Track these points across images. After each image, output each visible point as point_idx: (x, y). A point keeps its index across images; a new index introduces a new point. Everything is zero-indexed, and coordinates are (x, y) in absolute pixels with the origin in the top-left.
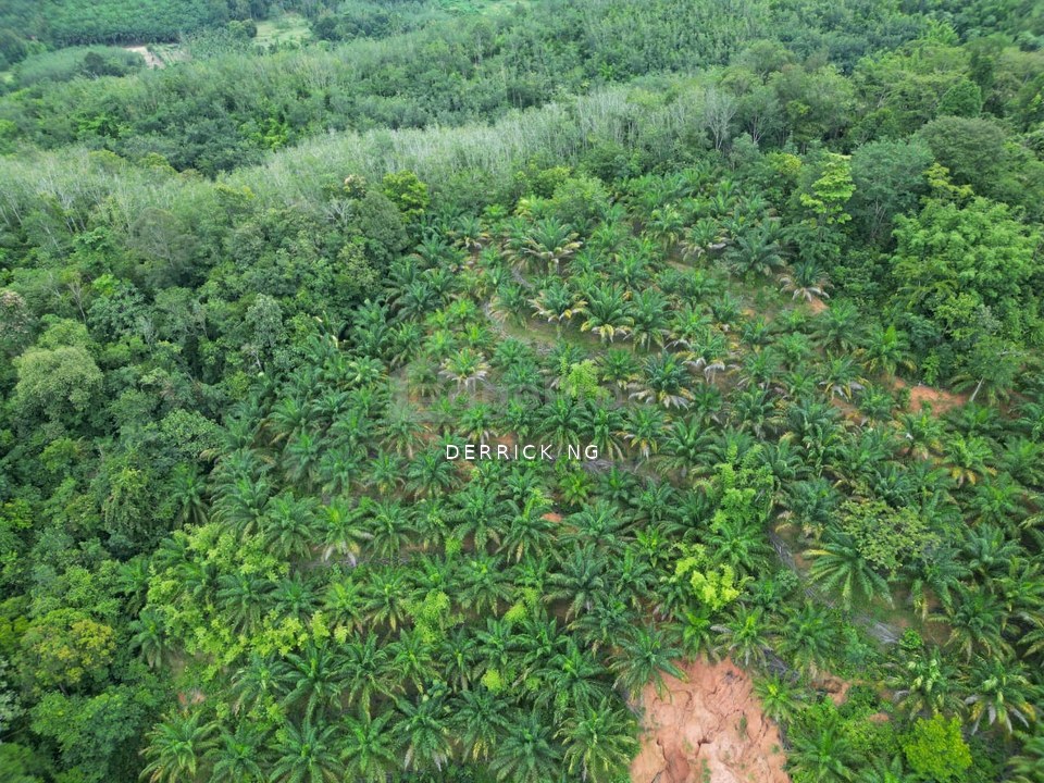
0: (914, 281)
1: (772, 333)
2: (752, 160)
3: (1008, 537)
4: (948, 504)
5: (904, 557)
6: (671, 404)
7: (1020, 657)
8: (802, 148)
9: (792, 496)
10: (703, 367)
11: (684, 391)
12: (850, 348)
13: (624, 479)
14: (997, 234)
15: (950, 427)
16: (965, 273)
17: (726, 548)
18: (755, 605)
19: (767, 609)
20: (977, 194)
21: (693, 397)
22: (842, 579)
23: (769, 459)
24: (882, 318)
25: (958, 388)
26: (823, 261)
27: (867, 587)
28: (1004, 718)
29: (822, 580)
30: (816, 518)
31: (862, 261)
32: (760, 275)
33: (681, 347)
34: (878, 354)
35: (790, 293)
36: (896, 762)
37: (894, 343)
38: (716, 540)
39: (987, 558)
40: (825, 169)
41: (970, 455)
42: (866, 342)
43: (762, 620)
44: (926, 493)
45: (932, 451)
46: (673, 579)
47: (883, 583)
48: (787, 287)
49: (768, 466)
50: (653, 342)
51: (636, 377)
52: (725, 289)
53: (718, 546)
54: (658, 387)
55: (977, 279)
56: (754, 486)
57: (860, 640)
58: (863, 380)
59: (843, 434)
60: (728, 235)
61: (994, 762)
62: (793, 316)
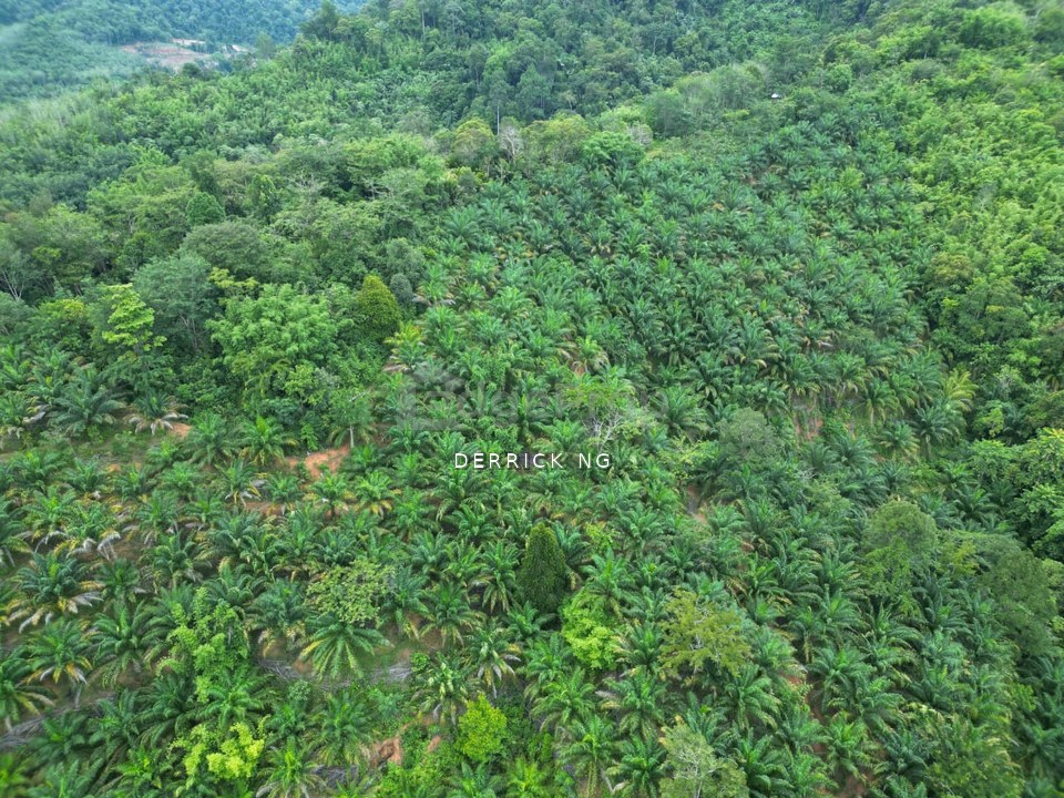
0: (254, 372)
1: (151, 476)
2: (24, 317)
3: (435, 534)
4: (383, 535)
5: (377, 600)
6: (79, 606)
7: (489, 615)
8: (76, 290)
9: (261, 614)
10: (94, 547)
11: (87, 585)
12: (233, 453)
13: (68, 723)
14: (296, 309)
15: (350, 475)
16: (289, 349)
17: (226, 708)
18: (285, 738)
19: (298, 733)
20: (262, 283)
21: (100, 585)
22: (344, 655)
23: (220, 595)
24: (247, 414)
25: (338, 442)
26: (162, 387)
27: (365, 645)
28: (506, 667)
29: (328, 668)
30: (293, 618)
31: (199, 373)
32: (103, 426)
33: (55, 541)
34: (261, 446)
35: (147, 430)
36: (465, 768)
37: (269, 430)
38: (211, 709)
39: (432, 558)
40: (113, 302)
41: (376, 489)
42: (244, 441)
43: (298, 746)
44: (363, 538)
45: (348, 502)
46: (190, 782)
47: (374, 633)
48: (140, 426)
49: (222, 602)
50: (15, 554)
51: (15, 603)
52: (72, 456)
53: (217, 713)
54: (51, 598)
55: (301, 350)
56: (219, 630)
57: (386, 694)
58: (261, 475)
59: (272, 531)
60: (42, 401)
61: (517, 705)
62: (165, 450)
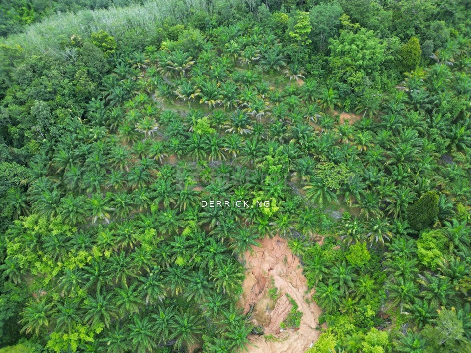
0: (338, 68)
1: (283, 97)
2: (267, 17)
3: (380, 170)
4: (357, 160)
5: (341, 184)
6: (244, 133)
7: (386, 215)
8: (288, 10)
9: (297, 166)
10: (255, 115)
11: (248, 127)
12: (315, 100)
13: (227, 168)
14: (370, 44)
15: (356, 129)
16: (358, 63)
17: (272, 191)
18: (286, 212)
19: (291, 213)
20: (361, 27)
21: (252, 129)
22: (319, 196)
23: (286, 152)
24: (327, 85)
25: (358, 112)
26: (301, 62)
27: (329, 198)
28: (381, 239)
29: (311, 198)
30: (307, 173)
31: (317, 61)
32: (275, 70)
33: (245, 107)
34: (326, 101)
35: (289, 78)
36: (344, 263)
37: (333, 96)
38: (268, 188)
39: (373, 180)
40: (299, 19)
41: (364, 139)
42: (321, 96)
43: (289, 217)
44: (348, 157)
45: (350, 139)
46: (252, 207)
47: (334, 195)
48: (287, 75)
49: (286, 154)
50: (233, 106)
51: (227, 122)
52: (261, 78)
53: (269, 191)
54: (237, 126)
55: (363, 64)
56: (281, 164)
57: (327, 219)
58: (321, 113)
59: (315, 137)
60: (260, 53)
61: (378, 256)
62: (291, 88)
